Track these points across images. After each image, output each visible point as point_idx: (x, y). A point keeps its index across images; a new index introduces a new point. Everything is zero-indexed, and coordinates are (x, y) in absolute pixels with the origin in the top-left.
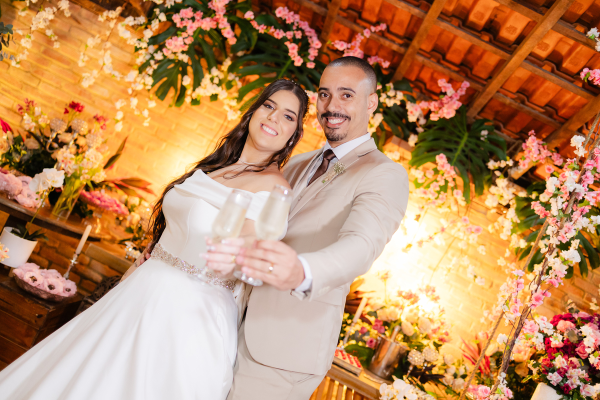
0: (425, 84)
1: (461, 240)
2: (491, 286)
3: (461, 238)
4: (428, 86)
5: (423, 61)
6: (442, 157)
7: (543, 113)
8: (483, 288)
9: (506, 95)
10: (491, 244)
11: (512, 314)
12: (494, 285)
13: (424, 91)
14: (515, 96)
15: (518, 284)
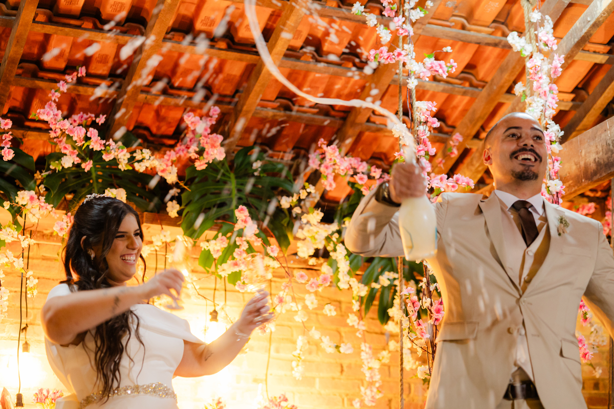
0: (147, 129)
1: (296, 312)
2: (342, 371)
3: (294, 309)
4: (154, 130)
5: (146, 98)
6: (242, 209)
7: (317, 113)
8: (333, 378)
9: (266, 107)
10: (317, 314)
11: (421, 339)
12: (345, 368)
13: (151, 139)
14: (277, 104)
15: (413, 304)
